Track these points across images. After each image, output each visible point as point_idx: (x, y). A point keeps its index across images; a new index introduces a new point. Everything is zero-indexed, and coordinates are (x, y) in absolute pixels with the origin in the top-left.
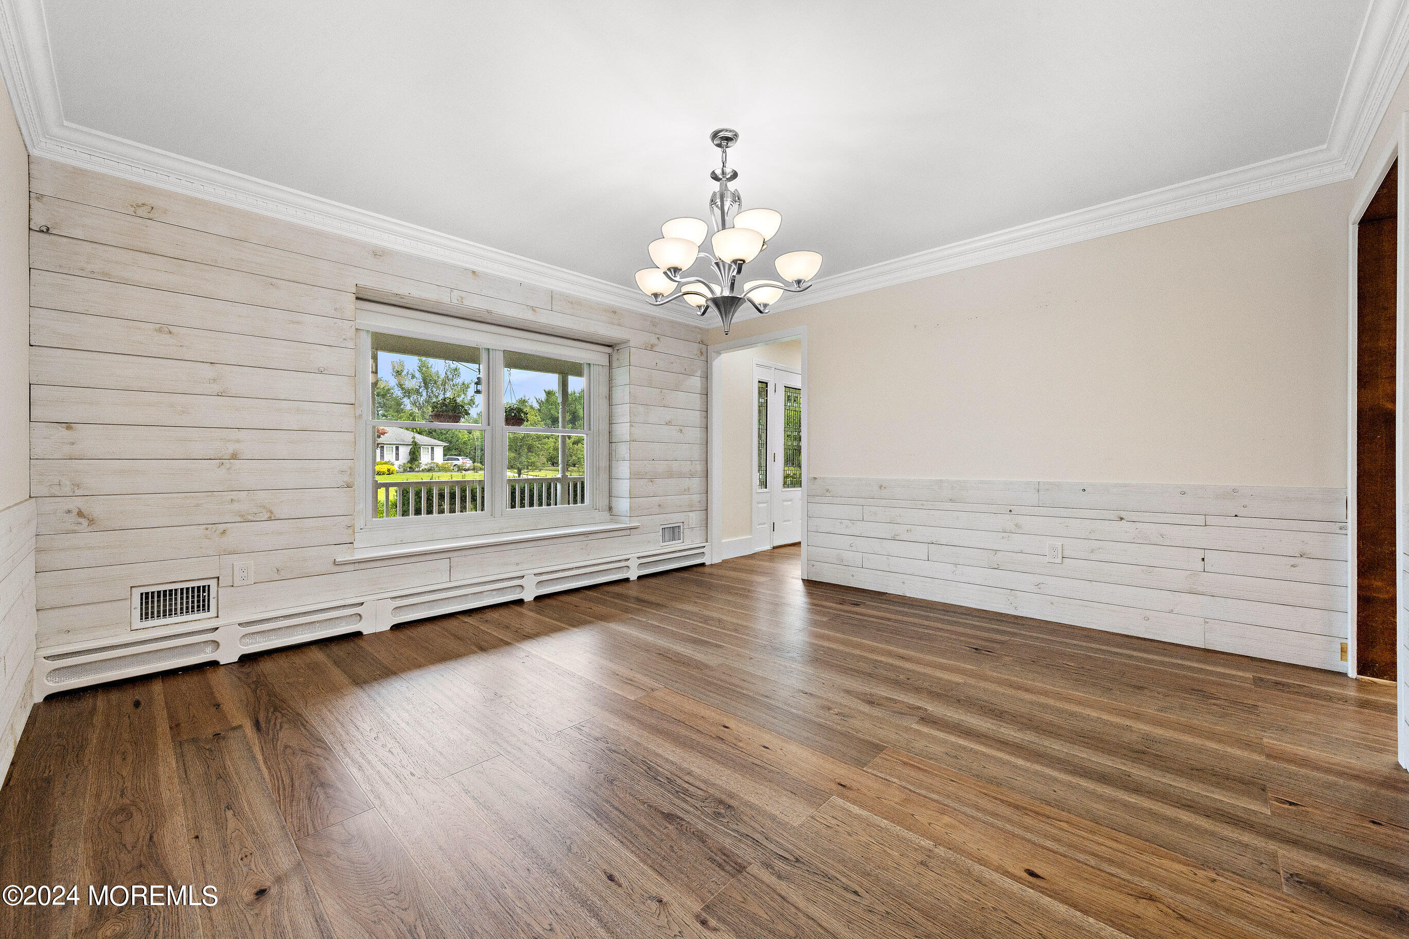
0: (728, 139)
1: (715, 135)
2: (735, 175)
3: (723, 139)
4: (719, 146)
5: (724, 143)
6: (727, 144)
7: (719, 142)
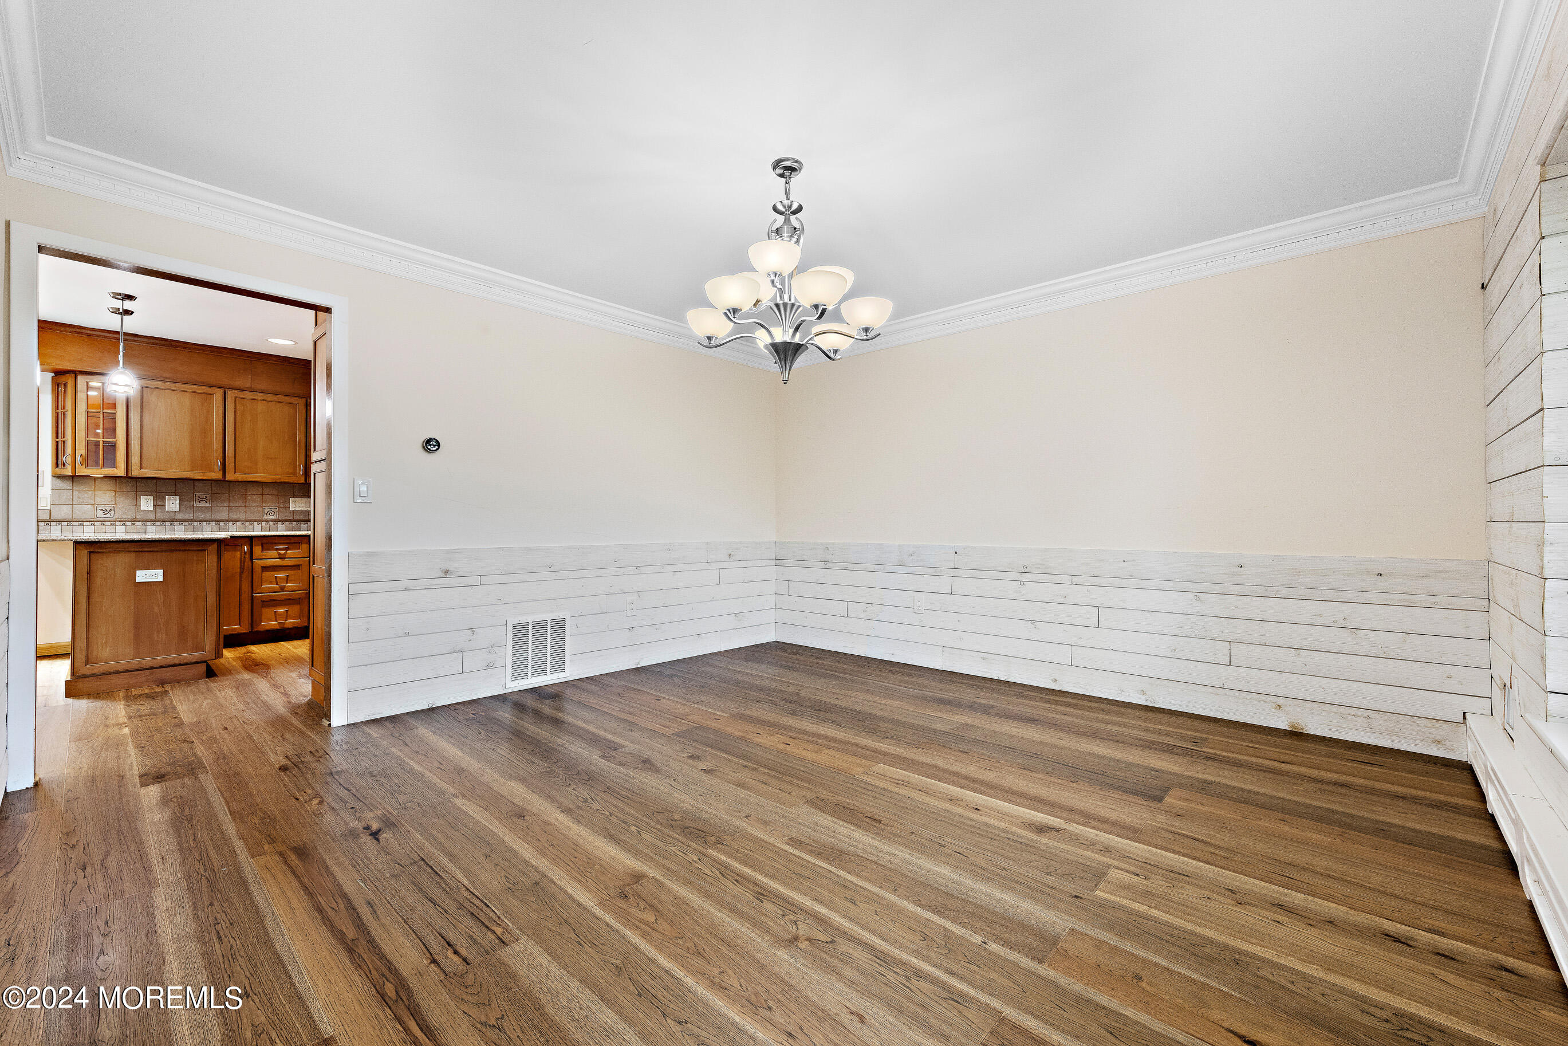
0: (792, 169)
1: (777, 164)
2: (800, 209)
3: (787, 169)
4: (782, 176)
5: (787, 173)
6: (791, 174)
7: (781, 171)
